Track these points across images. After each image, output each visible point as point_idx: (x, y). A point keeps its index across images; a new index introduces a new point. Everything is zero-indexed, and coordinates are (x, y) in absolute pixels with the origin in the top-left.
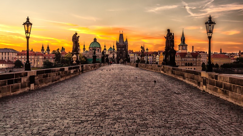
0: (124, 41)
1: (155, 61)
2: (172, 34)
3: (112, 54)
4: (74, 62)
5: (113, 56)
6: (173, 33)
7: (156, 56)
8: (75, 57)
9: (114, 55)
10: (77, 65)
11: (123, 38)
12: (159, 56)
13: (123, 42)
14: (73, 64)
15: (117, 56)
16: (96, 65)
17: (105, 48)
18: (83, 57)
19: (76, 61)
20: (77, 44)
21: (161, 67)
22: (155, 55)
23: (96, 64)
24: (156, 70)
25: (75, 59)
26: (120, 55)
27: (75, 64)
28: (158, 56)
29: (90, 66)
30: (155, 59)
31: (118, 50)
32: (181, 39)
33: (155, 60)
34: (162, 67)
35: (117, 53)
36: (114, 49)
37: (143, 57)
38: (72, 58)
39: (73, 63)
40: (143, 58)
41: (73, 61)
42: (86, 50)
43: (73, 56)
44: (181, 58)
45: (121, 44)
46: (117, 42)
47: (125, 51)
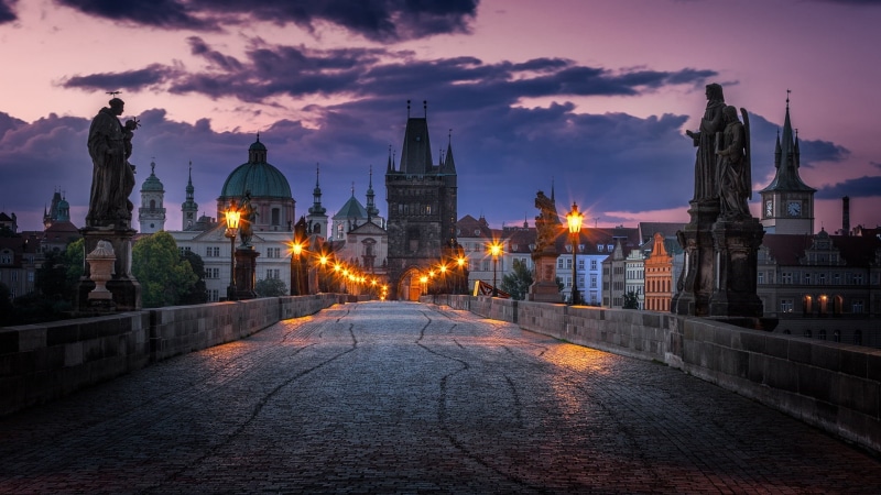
0: (436, 163)
1: (620, 286)
2: (739, 114)
3: (360, 238)
4: (100, 291)
5: (369, 250)
6: (743, 111)
7: (626, 252)
8: (102, 260)
9: (370, 244)
10: (118, 311)
11: (425, 141)
12: (647, 255)
13: (430, 168)
14: (89, 306)
15: (389, 251)
16: (252, 312)
17: (317, 205)
18: (182, 258)
19: (110, 286)
20: (122, 175)
21: (666, 326)
22: (619, 248)
23: (255, 306)
24: (632, 345)
25: (100, 274)
26: (408, 244)
27: (106, 304)
28: (636, 254)
29: (206, 315)
30: (621, 271)
31: (393, 216)
32: (779, 155)
33: (618, 278)
34: (673, 328)
35: (390, 234)
36: (372, 212)
37: (545, 262)
38: (88, 266)
39: (91, 296)
40: (550, 269)
41: (90, 285)
42: (199, 215)
43: (90, 248)
44: (779, 265)
45: (415, 182)
46: (390, 170)
47: (442, 223)
